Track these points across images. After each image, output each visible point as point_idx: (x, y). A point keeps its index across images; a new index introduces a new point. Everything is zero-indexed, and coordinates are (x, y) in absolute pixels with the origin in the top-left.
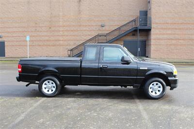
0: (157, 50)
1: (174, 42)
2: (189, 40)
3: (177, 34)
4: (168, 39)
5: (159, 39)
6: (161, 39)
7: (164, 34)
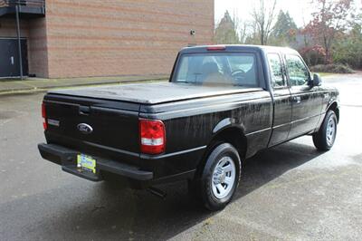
0: (60, 60)
1: (89, 43)
2: (114, 39)
3: (94, 28)
4: (80, 38)
5: (62, 37)
6: (66, 38)
7: (70, 26)
